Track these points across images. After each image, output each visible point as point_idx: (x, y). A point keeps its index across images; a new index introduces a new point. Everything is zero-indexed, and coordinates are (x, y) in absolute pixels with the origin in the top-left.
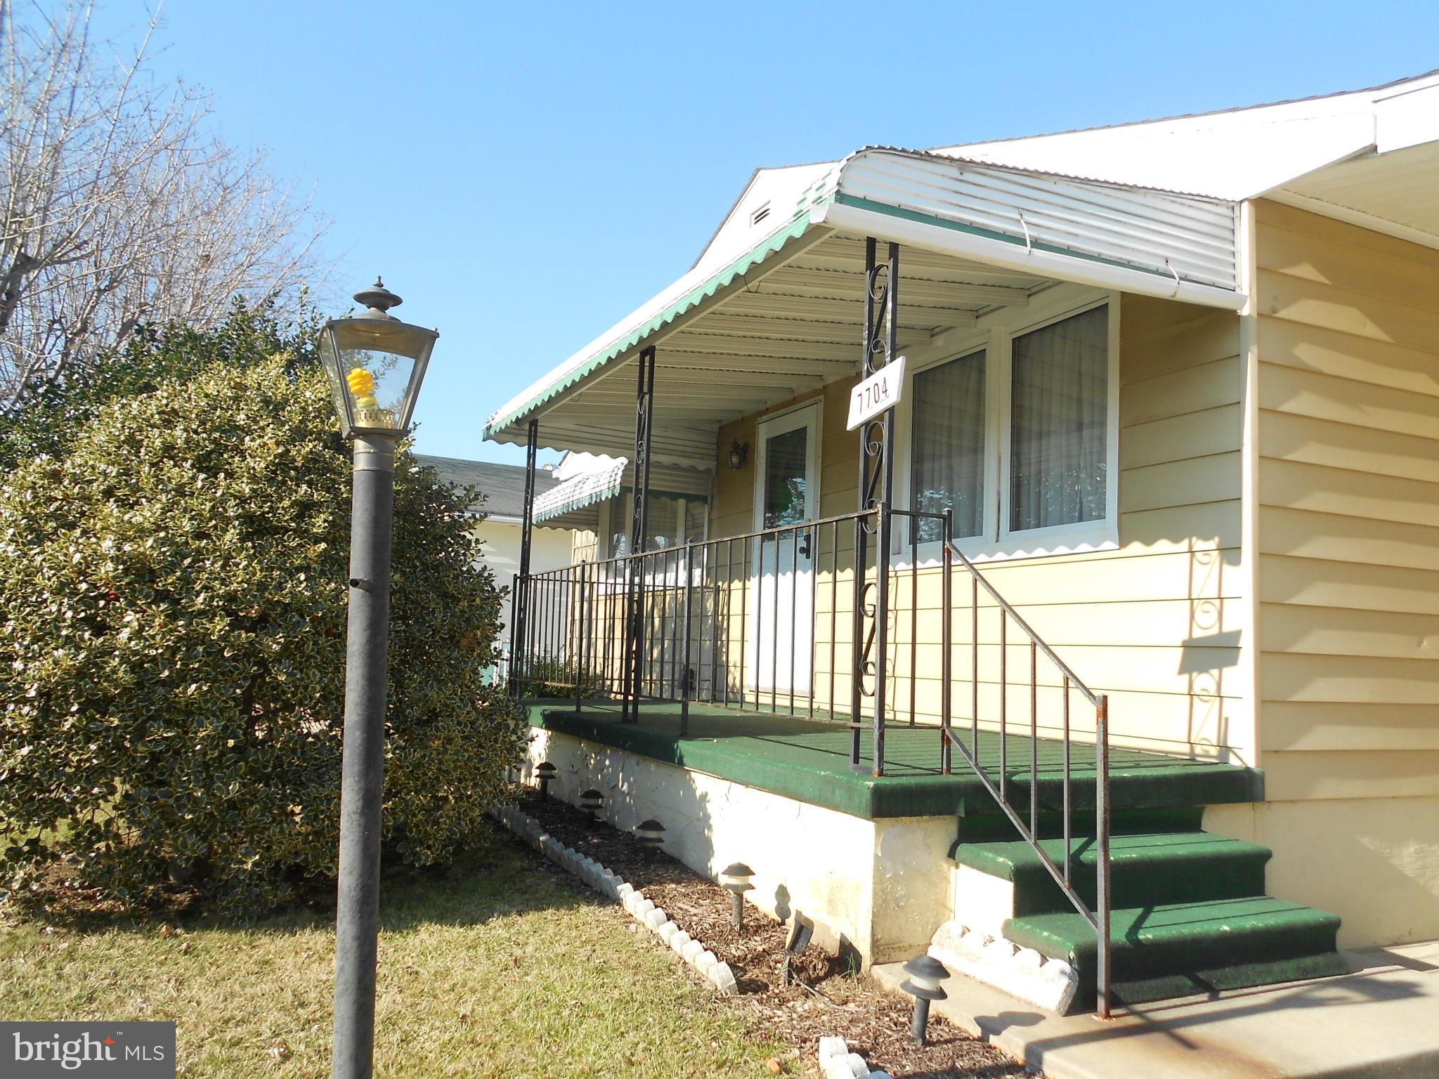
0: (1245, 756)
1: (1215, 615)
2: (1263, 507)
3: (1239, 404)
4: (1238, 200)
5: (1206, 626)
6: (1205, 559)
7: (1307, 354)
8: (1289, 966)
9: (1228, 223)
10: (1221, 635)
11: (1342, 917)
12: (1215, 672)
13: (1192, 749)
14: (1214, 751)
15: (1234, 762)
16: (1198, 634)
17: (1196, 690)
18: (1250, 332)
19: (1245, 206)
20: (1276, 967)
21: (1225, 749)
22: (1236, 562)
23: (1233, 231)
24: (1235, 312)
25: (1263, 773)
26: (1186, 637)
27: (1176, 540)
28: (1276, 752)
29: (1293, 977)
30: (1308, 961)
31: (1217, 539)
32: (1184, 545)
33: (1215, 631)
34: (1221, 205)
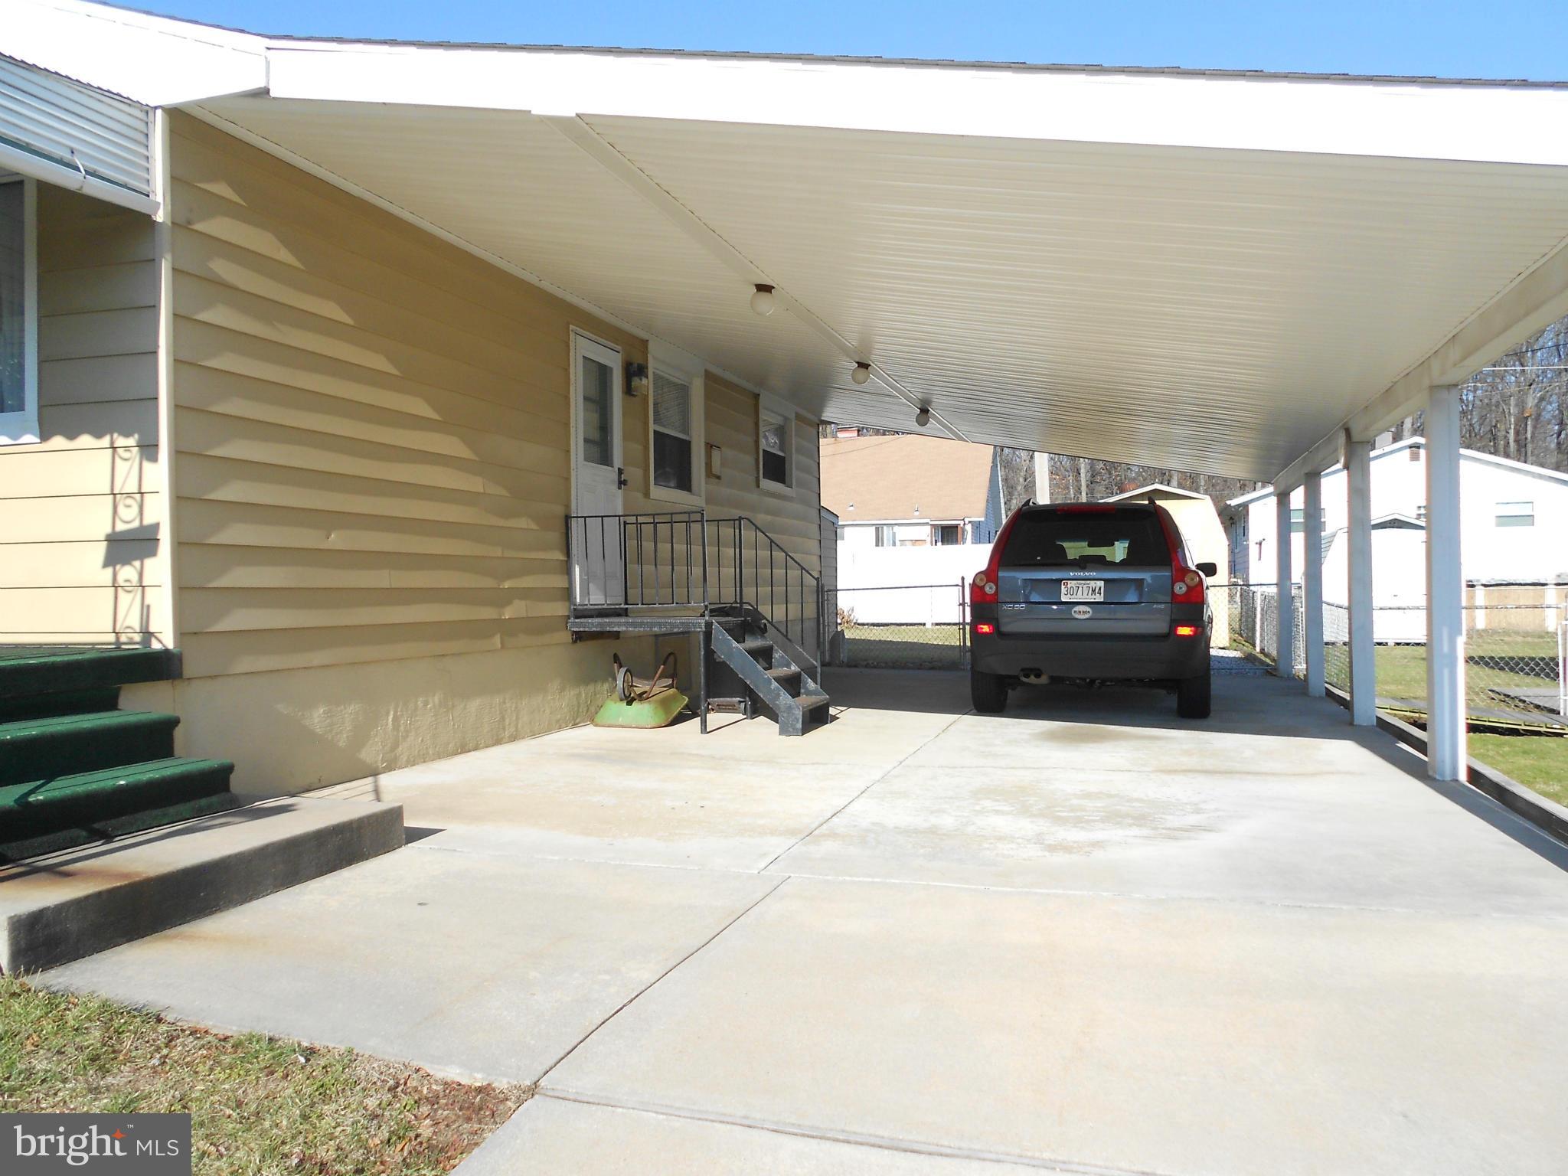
0: (165, 638)
1: (135, 509)
2: (178, 408)
3: (155, 307)
4: (152, 104)
5: (128, 519)
6: (126, 455)
7: (222, 268)
8: (184, 808)
9: (141, 126)
10: (142, 528)
11: (235, 763)
12: (137, 564)
13: (118, 638)
14: (137, 638)
15: (156, 646)
16: (120, 527)
17: (121, 581)
18: (165, 238)
19: (159, 112)
20: (172, 810)
21: (147, 635)
22: (153, 458)
23: (147, 135)
24: (150, 216)
25: (181, 654)
26: (109, 530)
27: (98, 435)
28: (195, 633)
29: (188, 817)
30: (204, 802)
31: (136, 436)
32: (106, 441)
33: (136, 524)
34: (134, 107)
